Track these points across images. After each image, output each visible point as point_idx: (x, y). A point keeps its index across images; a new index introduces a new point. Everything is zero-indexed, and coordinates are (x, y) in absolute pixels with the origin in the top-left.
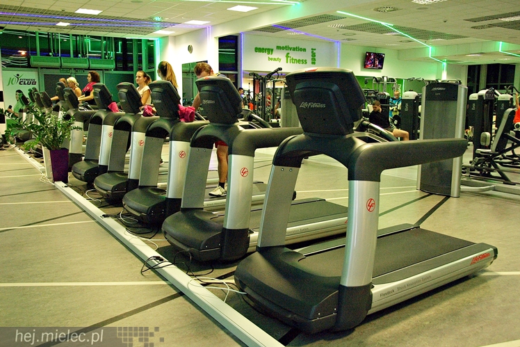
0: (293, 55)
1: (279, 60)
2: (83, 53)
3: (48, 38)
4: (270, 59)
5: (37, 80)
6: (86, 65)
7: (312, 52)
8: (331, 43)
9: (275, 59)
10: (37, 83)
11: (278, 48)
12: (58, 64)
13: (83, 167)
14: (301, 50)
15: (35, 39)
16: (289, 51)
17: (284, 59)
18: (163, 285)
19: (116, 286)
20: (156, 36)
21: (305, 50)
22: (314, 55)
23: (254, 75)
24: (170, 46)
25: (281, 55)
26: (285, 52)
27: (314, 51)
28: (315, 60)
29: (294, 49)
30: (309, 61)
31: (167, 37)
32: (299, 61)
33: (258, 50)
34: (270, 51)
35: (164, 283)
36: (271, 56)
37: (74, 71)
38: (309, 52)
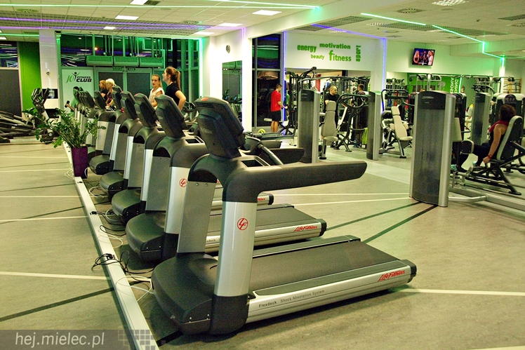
0: (337, 52)
1: (322, 57)
2: (134, 51)
3: (104, 38)
4: (312, 57)
5: (92, 78)
6: (136, 64)
7: (357, 49)
8: (376, 40)
9: (318, 57)
10: (92, 81)
11: (322, 45)
12: (110, 63)
13: (98, 160)
14: (345, 47)
15: (92, 40)
16: (333, 49)
17: (327, 56)
18: (103, 281)
19: (63, 278)
20: (198, 35)
21: (349, 47)
22: (358, 52)
23: (290, 73)
24: (211, 45)
25: (325, 53)
26: (329, 50)
27: (359, 48)
28: (360, 57)
29: (338, 47)
30: (354, 58)
31: (209, 37)
32: (343, 58)
33: (301, 48)
34: (313, 48)
35: (105, 278)
36: (313, 54)
37: (125, 69)
38: (353, 49)
